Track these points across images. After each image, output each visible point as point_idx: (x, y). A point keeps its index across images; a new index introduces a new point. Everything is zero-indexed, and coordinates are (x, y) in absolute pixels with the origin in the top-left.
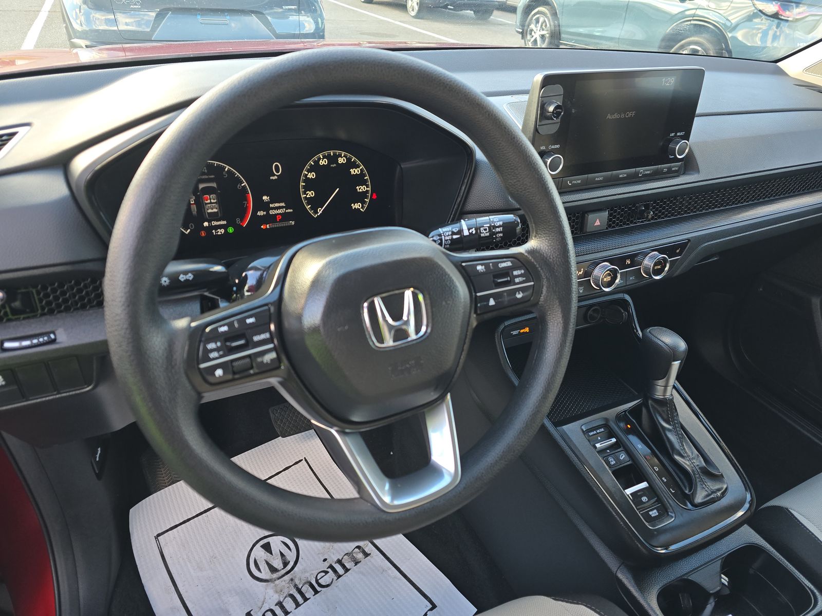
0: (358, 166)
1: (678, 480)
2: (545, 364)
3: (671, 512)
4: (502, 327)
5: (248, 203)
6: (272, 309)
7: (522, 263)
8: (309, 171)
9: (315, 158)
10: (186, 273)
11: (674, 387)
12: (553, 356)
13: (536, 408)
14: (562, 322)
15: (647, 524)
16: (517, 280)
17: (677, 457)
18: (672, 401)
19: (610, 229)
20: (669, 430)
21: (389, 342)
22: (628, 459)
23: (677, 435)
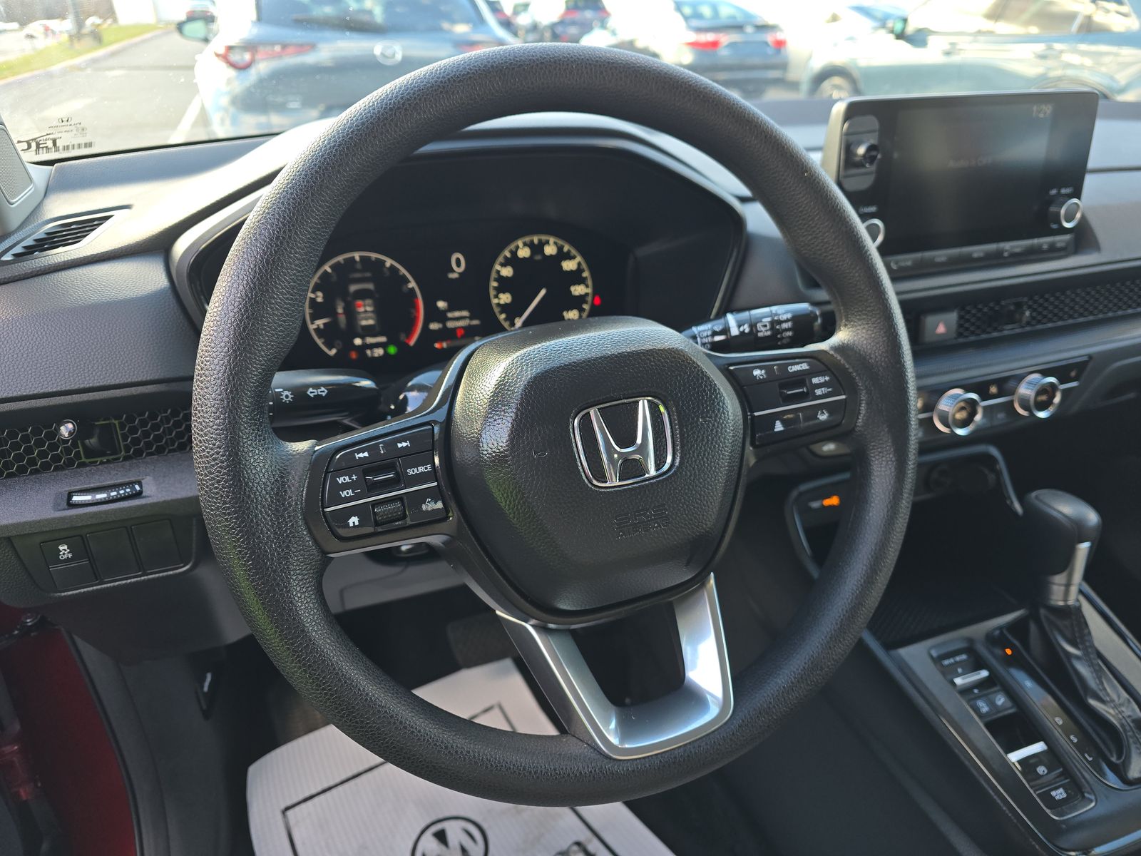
0: (573, 258)
1: (1098, 740)
2: (868, 528)
3: (1088, 793)
4: (794, 494)
5: (418, 311)
6: (437, 429)
7: (825, 365)
8: (503, 265)
9: (512, 246)
10: (317, 386)
11: (1081, 592)
12: (882, 514)
13: (856, 598)
14: (893, 459)
15: (1048, 811)
16: (819, 392)
17: (1092, 702)
18: (1078, 610)
19: (961, 340)
20: (1078, 658)
21: (614, 481)
22: (1009, 704)
23: (1091, 665)
